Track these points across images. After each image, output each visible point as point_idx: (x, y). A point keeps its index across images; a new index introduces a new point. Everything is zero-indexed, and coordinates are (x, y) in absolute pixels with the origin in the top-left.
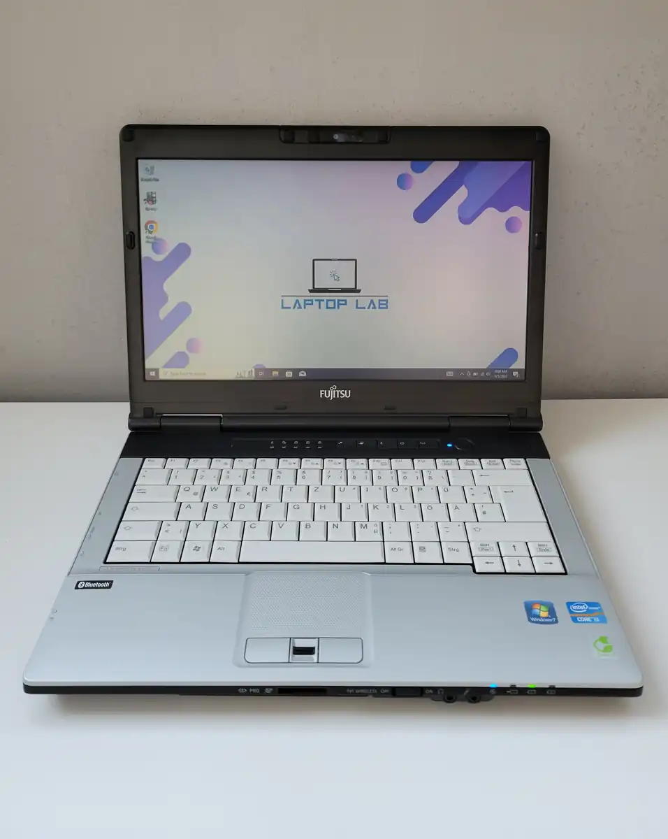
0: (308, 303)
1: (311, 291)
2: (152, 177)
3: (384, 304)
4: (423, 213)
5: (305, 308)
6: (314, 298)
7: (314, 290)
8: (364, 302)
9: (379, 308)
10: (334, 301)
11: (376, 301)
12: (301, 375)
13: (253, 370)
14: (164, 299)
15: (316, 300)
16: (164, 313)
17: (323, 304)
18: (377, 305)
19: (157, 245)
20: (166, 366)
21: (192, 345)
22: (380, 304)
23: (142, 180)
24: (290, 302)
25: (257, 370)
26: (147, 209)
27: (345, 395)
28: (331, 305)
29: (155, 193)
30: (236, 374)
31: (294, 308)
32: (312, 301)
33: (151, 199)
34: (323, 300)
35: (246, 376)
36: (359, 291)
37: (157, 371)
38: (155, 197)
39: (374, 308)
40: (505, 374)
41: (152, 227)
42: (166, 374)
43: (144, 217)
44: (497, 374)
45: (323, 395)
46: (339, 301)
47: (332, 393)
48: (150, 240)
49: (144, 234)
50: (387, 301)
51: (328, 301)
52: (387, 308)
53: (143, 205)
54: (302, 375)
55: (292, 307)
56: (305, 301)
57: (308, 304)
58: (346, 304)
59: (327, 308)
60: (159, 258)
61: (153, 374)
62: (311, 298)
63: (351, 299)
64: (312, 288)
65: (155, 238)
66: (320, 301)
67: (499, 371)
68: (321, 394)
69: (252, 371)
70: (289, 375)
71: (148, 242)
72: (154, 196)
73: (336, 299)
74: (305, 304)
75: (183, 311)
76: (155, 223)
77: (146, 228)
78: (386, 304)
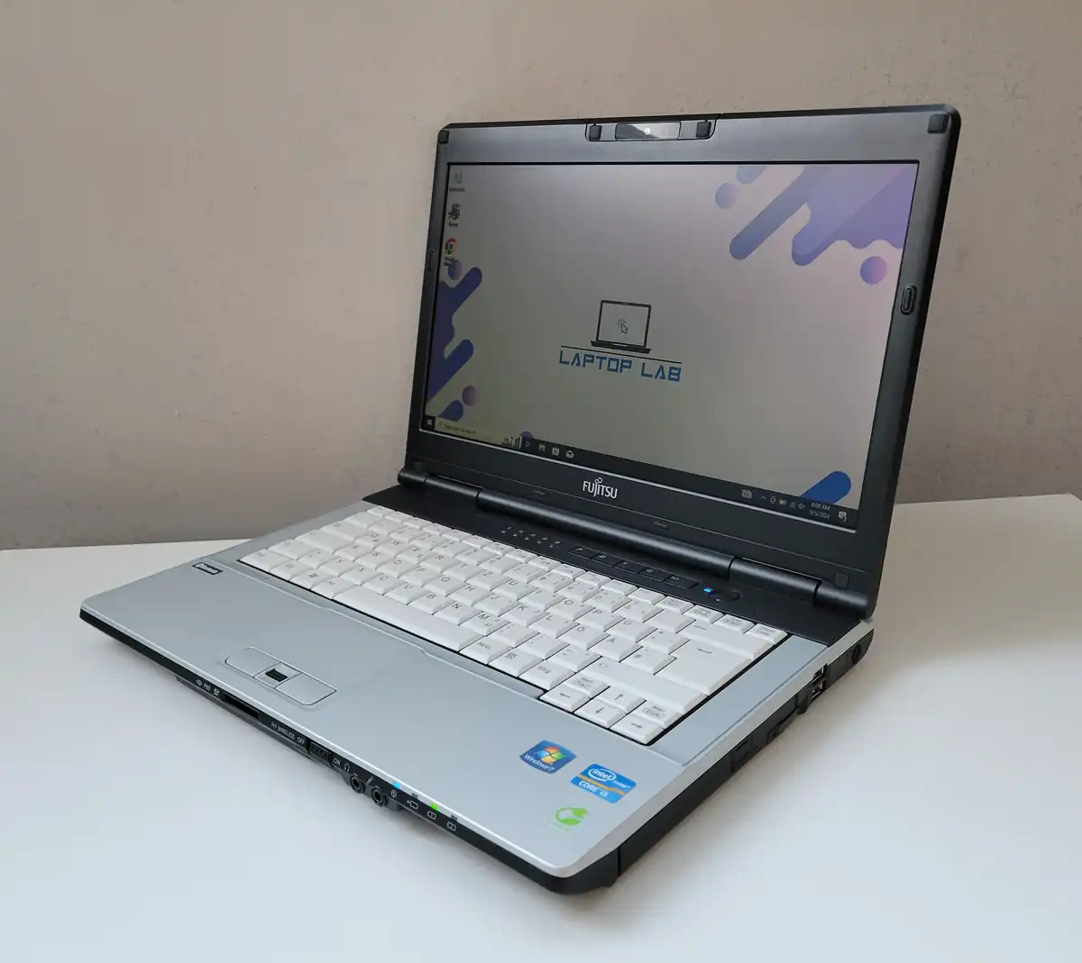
0: (589, 359)
1: (594, 344)
2: (460, 186)
3: (675, 374)
5: (584, 365)
6: (596, 354)
7: (597, 343)
8: (652, 367)
9: (670, 379)
10: (618, 360)
11: (667, 366)
12: (567, 455)
13: (521, 437)
14: (450, 334)
15: (597, 357)
16: (449, 350)
17: (605, 363)
18: (667, 374)
19: (453, 267)
20: (442, 414)
21: (468, 393)
22: (670, 373)
23: (451, 190)
24: (569, 355)
25: (524, 439)
26: (451, 225)
27: (610, 494)
28: (613, 365)
29: (460, 205)
30: (503, 440)
31: (573, 364)
32: (593, 357)
33: (455, 213)
34: (605, 358)
35: (512, 444)
36: (648, 351)
37: (433, 419)
38: (459, 210)
39: (663, 378)
40: (826, 511)
41: (451, 246)
42: (441, 426)
43: (447, 234)
44: (815, 509)
45: (586, 488)
46: (623, 361)
47: (596, 488)
48: (448, 262)
49: (444, 255)
50: (679, 369)
51: (611, 359)
52: (677, 380)
53: (448, 221)
54: (570, 455)
55: (571, 362)
56: (586, 356)
57: (589, 361)
58: (631, 367)
59: (609, 369)
60: (453, 284)
61: (430, 422)
62: (592, 353)
63: (637, 360)
64: (595, 340)
65: (453, 260)
66: (602, 358)
67: (818, 506)
68: (585, 485)
69: (519, 438)
70: (556, 452)
71: (446, 264)
72: (458, 208)
73: (620, 358)
74: (585, 361)
75: (466, 350)
76: (453, 240)
77: (446, 248)
78: (678, 375)
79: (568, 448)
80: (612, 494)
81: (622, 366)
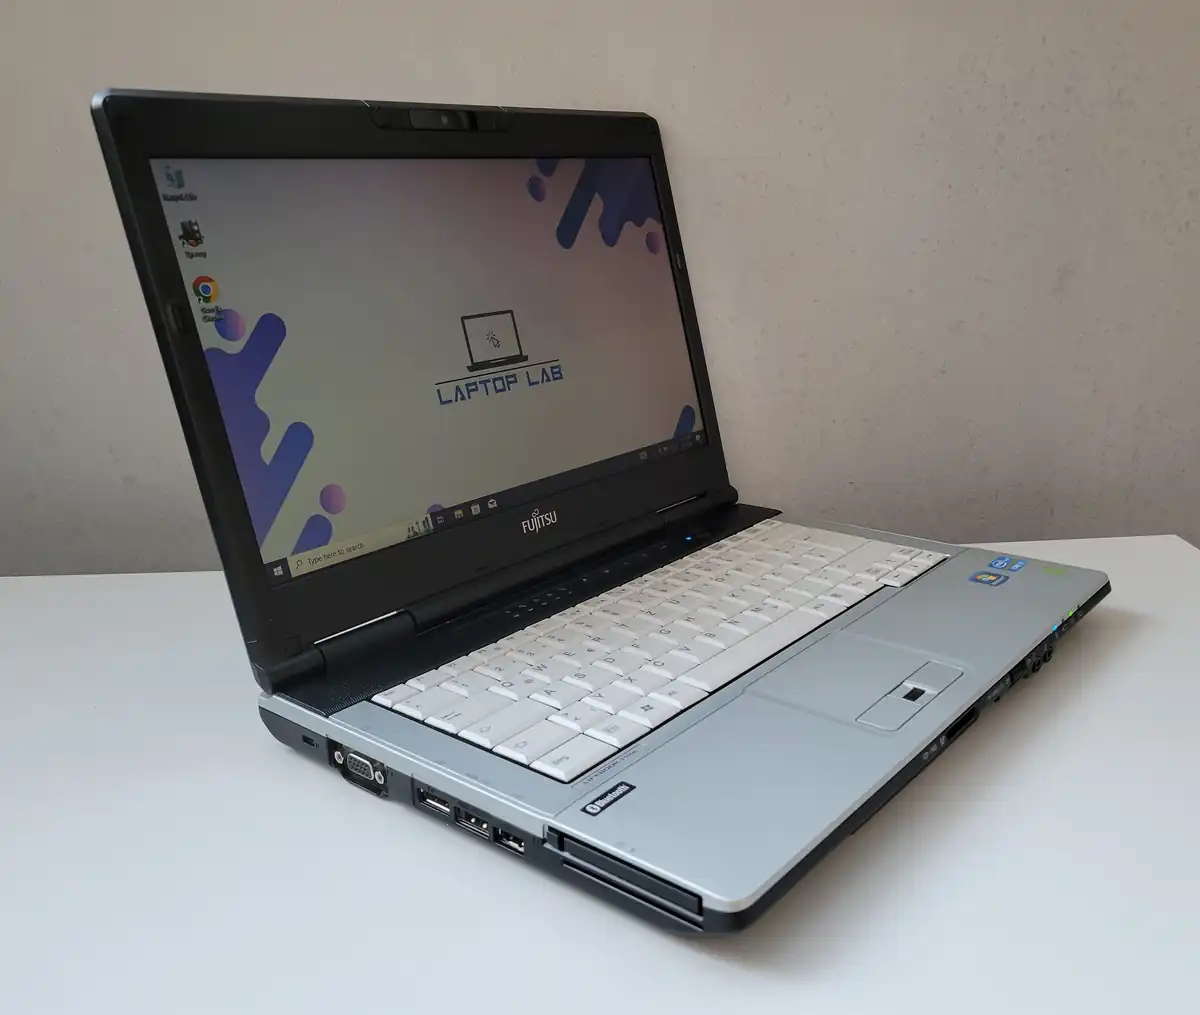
0: (471, 388)
1: (472, 368)
2: (182, 192)
3: (557, 372)
4: (567, 234)
5: (470, 397)
6: (477, 380)
7: (474, 367)
8: (536, 376)
9: (555, 379)
10: (501, 378)
11: (548, 369)
12: (490, 506)
13: (429, 516)
14: (262, 424)
15: (480, 383)
16: (269, 449)
17: (490, 385)
19: (224, 322)
20: (298, 550)
21: (329, 498)
22: (553, 373)
23: (166, 198)
24: (448, 392)
25: (434, 515)
26: (191, 256)
27: (550, 520)
28: (500, 385)
29: (196, 224)
30: (406, 530)
31: (456, 400)
32: (475, 383)
33: (191, 235)
34: (489, 381)
35: (422, 529)
36: (526, 358)
37: (283, 563)
38: (198, 231)
39: (548, 380)
40: (690, 441)
41: (207, 289)
42: (302, 565)
43: (189, 271)
44: (684, 442)
45: (527, 528)
46: (507, 377)
47: (535, 523)
48: (212, 315)
49: (196, 305)
50: (559, 367)
51: (495, 380)
52: (561, 377)
53: (180, 249)
54: (492, 505)
55: (454, 400)
56: (467, 385)
57: (473, 390)
58: (516, 381)
59: (497, 391)
60: (235, 347)
61: (278, 571)
62: (473, 380)
63: (521, 371)
64: (470, 364)
65: (218, 311)
66: (484, 382)
67: (685, 438)
68: (524, 527)
69: (426, 518)
70: (476, 510)
71: (206, 319)
72: (196, 228)
73: (503, 374)
74: (469, 392)
75: (299, 439)
76: (210, 280)
77: (197, 293)
78: (559, 372)
79: (487, 498)
80: (551, 518)
81: (509, 383)
